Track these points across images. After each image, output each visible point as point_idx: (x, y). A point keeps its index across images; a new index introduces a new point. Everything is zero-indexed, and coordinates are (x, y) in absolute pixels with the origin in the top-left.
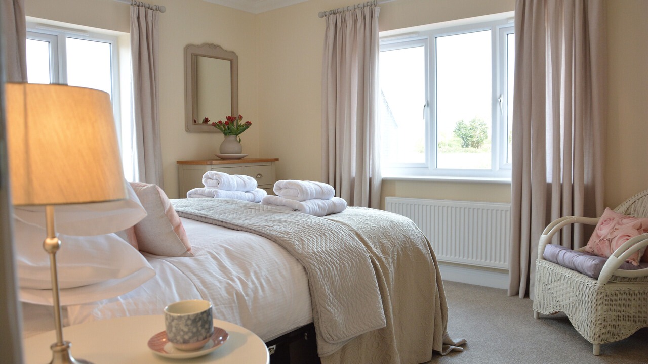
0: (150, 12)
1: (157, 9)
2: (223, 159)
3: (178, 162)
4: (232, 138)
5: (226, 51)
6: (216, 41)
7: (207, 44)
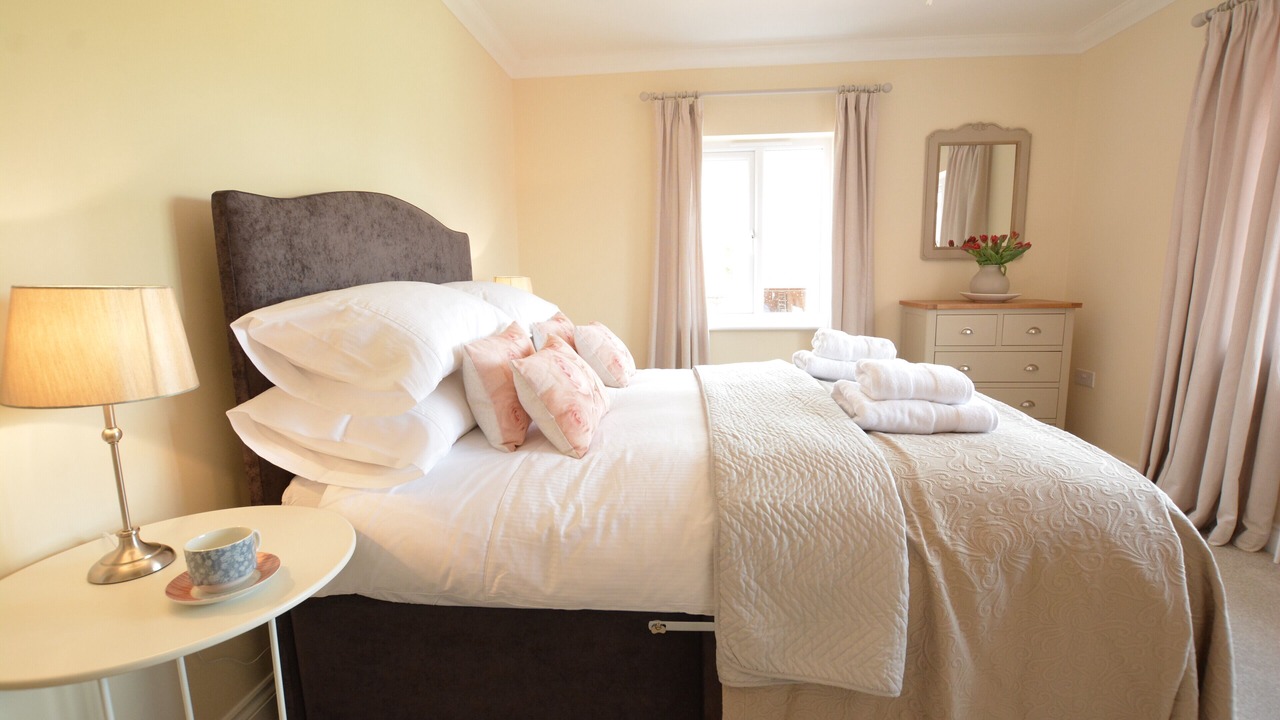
0: (864, 97)
1: (878, 90)
2: (973, 301)
3: (902, 303)
4: (992, 268)
5: (1008, 129)
6: (986, 118)
7: (970, 125)
